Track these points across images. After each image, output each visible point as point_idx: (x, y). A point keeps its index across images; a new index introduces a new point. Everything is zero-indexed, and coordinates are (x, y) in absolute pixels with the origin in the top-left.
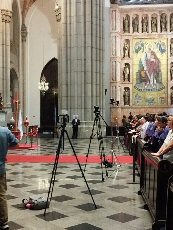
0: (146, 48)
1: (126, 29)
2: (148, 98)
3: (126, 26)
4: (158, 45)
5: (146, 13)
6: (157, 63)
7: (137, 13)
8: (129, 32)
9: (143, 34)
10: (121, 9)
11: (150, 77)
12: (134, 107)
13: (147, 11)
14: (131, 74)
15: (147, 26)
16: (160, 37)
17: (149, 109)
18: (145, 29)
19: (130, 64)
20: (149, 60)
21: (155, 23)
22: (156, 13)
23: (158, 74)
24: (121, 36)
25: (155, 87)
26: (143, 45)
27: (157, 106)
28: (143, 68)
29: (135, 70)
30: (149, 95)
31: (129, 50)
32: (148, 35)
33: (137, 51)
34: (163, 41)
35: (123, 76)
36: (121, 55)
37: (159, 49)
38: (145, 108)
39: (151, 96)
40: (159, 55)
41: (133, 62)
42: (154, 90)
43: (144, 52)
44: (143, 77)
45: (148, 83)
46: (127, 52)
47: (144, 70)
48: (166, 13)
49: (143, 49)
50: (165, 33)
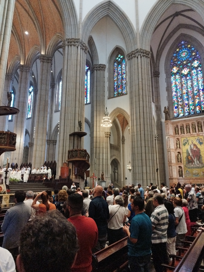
0: (190, 142)
1: (177, 132)
2: (194, 173)
3: (177, 131)
4: (197, 140)
5: (188, 122)
6: (198, 151)
7: (183, 123)
8: (178, 134)
9: (187, 134)
10: (173, 122)
11: (194, 159)
12: (186, 178)
13: (188, 121)
14: (182, 158)
15: (189, 129)
16: (198, 135)
17: (196, 180)
18: (188, 131)
19: (181, 152)
20: (193, 149)
21: (194, 127)
22: (194, 121)
23: (200, 157)
24: (174, 137)
25: (198, 165)
26: (188, 141)
27: (201, 178)
28: (189, 154)
29: (184, 156)
30: (195, 171)
31: (179, 144)
32: (190, 135)
33: (184, 145)
34: (200, 137)
35: (177, 160)
36: (175, 147)
37: (199, 143)
38: (193, 179)
39: (197, 172)
40: (199, 146)
41: (182, 151)
42: (198, 167)
43: (189, 145)
44: (189, 160)
45: (194, 163)
46: (178, 146)
47: (190, 156)
48: (201, 121)
49: (188, 143)
50: (202, 132)
